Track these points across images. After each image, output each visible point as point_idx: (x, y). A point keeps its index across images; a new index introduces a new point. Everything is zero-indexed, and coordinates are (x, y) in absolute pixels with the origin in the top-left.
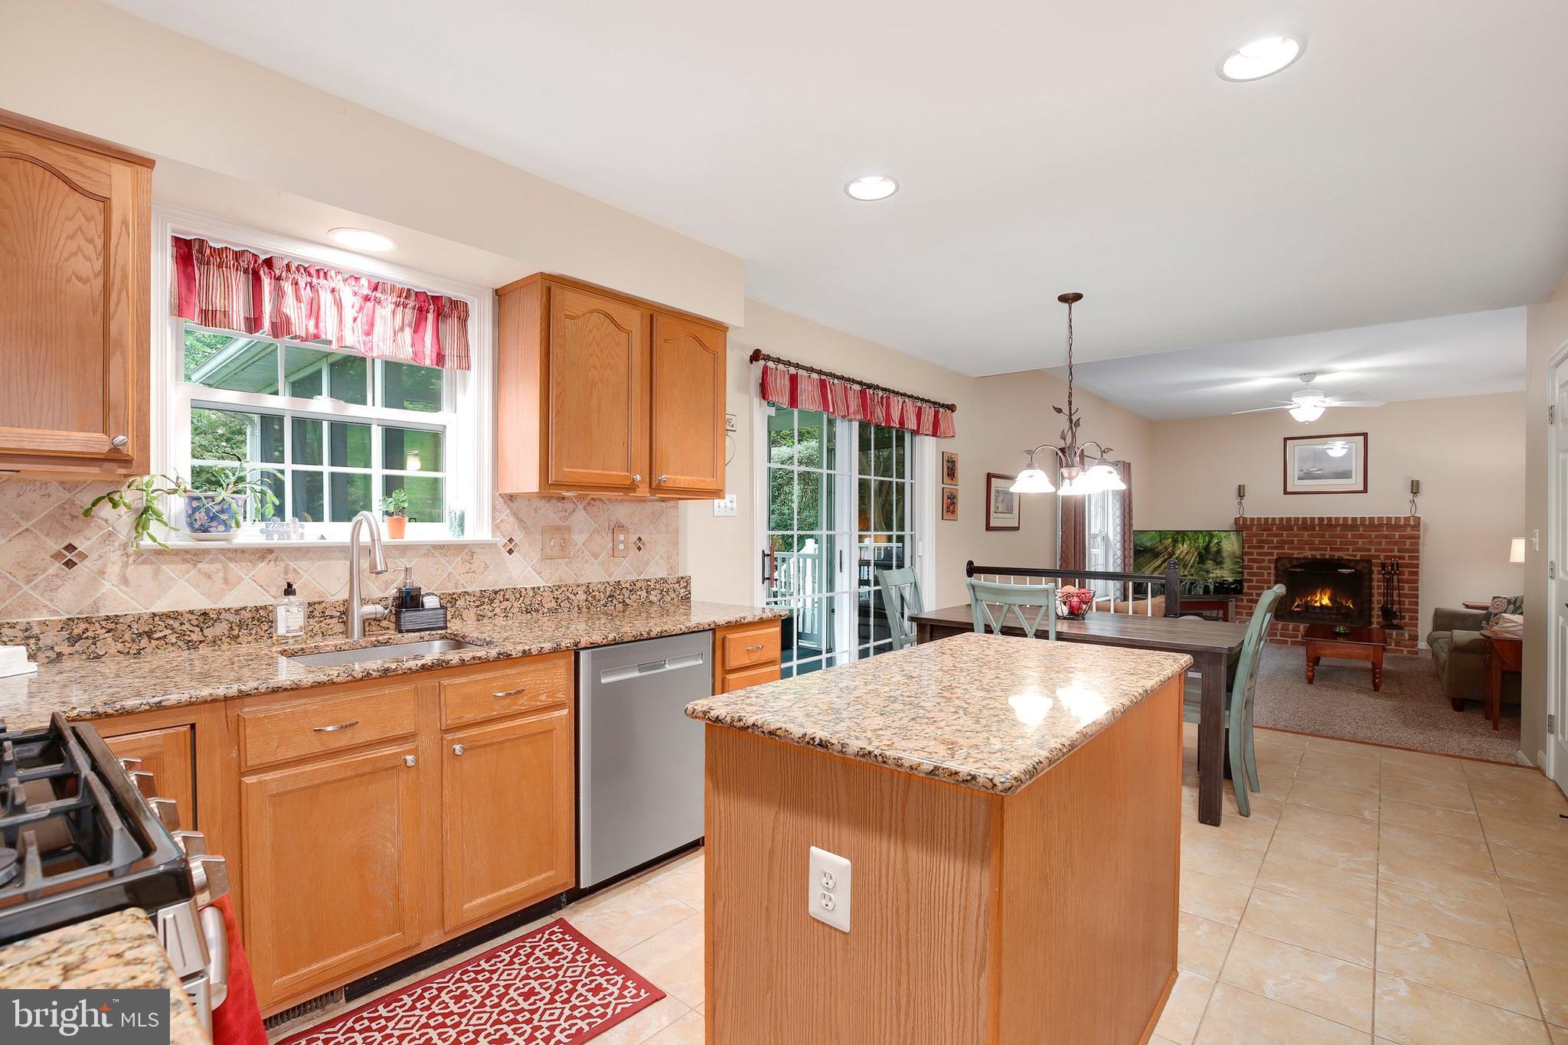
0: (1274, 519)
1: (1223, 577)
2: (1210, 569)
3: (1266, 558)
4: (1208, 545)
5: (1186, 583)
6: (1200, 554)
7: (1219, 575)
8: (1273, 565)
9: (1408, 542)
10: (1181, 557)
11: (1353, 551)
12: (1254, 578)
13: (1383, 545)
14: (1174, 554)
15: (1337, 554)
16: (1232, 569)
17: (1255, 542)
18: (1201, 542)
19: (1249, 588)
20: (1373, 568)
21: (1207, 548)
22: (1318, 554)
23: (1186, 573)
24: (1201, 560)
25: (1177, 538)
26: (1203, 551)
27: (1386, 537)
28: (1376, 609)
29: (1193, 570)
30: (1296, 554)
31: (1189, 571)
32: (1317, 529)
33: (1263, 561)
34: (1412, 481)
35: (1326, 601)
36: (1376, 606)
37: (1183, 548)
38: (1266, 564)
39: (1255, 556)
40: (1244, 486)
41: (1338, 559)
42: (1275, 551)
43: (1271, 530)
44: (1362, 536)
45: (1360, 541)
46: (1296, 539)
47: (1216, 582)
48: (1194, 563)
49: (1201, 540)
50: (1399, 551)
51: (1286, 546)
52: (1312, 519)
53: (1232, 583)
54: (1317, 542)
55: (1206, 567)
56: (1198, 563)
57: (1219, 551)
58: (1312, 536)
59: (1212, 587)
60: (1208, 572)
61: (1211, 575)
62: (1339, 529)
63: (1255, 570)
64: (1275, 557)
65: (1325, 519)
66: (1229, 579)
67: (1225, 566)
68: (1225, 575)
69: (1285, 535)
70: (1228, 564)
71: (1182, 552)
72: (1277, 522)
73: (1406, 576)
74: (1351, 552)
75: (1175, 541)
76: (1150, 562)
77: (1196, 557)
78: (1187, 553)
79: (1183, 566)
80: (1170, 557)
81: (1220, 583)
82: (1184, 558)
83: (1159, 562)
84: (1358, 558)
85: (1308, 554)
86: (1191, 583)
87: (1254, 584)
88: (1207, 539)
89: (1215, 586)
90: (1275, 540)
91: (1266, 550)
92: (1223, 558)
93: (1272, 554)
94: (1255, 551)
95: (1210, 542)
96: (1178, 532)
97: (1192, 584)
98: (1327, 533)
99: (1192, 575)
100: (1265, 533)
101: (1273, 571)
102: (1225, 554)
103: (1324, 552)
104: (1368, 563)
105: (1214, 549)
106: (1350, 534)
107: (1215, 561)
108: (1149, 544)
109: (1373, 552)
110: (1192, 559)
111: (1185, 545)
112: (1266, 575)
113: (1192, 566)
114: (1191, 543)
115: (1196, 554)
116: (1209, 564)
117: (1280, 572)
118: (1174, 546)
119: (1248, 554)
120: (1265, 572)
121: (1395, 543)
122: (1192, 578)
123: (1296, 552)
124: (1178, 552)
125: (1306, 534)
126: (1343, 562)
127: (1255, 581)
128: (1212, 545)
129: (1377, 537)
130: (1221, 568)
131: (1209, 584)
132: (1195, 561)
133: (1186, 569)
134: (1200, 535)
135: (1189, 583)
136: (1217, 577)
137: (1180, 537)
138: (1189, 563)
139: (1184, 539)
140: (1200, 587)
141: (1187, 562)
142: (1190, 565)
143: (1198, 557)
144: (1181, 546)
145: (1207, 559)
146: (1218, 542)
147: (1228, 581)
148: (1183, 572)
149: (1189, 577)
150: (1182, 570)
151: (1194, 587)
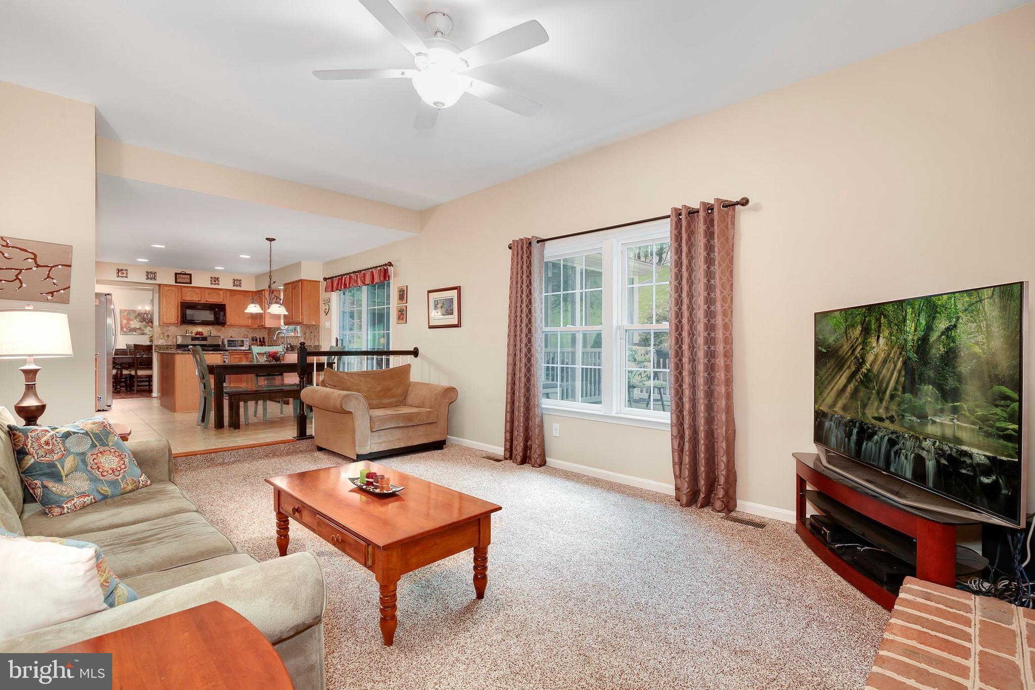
1: (958, 441)
2: (929, 410)
4: (925, 339)
5: (882, 438)
6: (907, 365)
7: (949, 433)
10: (876, 369)
14: (864, 362)
16: (983, 419)
18: (912, 330)
21: (922, 347)
23: (882, 411)
24: (912, 376)
25: (870, 321)
26: (913, 356)
29: (893, 408)
31: (887, 408)
37: (878, 349)
47: (940, 453)
48: (895, 389)
49: (910, 326)
55: (919, 402)
56: (904, 389)
57: (950, 357)
59: (930, 465)
60: (923, 417)
67: (965, 405)
68: (963, 435)
70: (972, 399)
71: (876, 356)
75: (866, 331)
76: (834, 377)
77: (900, 372)
78: (885, 361)
79: (878, 393)
80: (858, 369)
81: (950, 458)
82: (879, 372)
83: (843, 380)
86: (890, 439)
88: (923, 321)
89: (938, 462)
92: (959, 378)
95: (929, 328)
96: (870, 308)
97: (892, 443)
99: (891, 419)
102: (965, 368)
105: (937, 350)
107: (940, 388)
108: (832, 340)
110: (892, 376)
111: (882, 341)
113: (892, 397)
114: (891, 334)
115: (899, 364)
118: (864, 343)
122: (892, 427)
124: (870, 358)
128: (934, 336)
131: (924, 454)
132: (897, 382)
133: (881, 400)
134: (909, 311)
135: (886, 438)
136: (943, 438)
137: (873, 321)
138: (886, 388)
139: (880, 326)
140: (906, 458)
141: (884, 385)
142: (888, 392)
143: (903, 373)
144: (874, 344)
145: (922, 380)
146: (948, 329)
147: (970, 456)
148: (878, 409)
149: (887, 423)
150: (876, 404)
151: (896, 453)
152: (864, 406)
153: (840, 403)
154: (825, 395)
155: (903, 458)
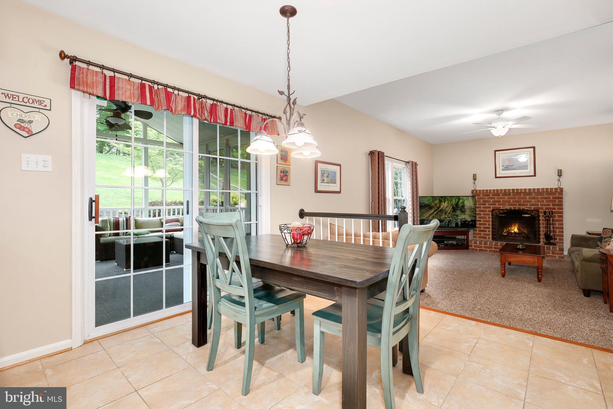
0: (490, 190)
2: (459, 214)
3: (487, 210)
5: (446, 221)
6: (453, 208)
7: (463, 218)
8: (491, 213)
9: (557, 200)
10: (444, 209)
11: (530, 205)
12: (482, 220)
13: (545, 203)
14: (440, 207)
15: (522, 207)
16: (470, 215)
17: (482, 201)
18: (454, 202)
19: (480, 224)
20: (540, 214)
21: (457, 204)
22: (512, 208)
23: (446, 216)
24: (454, 209)
25: (442, 200)
26: (455, 206)
27: (546, 198)
28: (542, 235)
29: (450, 215)
30: (502, 207)
31: (448, 216)
32: (512, 195)
33: (486, 211)
34: (558, 170)
35: (516, 230)
36: (542, 233)
37: (444, 205)
38: (487, 212)
39: (482, 209)
40: (476, 174)
41: (522, 210)
42: (492, 206)
43: (489, 195)
44: (534, 198)
45: (533, 200)
46: (501, 200)
47: (462, 221)
48: (450, 212)
50: (552, 205)
51: (497, 204)
52: (509, 190)
53: (470, 222)
54: (512, 202)
55: (456, 214)
56: (453, 212)
57: (463, 206)
58: (509, 198)
59: (460, 224)
60: (457, 216)
61: (459, 218)
62: (522, 194)
63: (482, 216)
64: (492, 209)
65: (515, 190)
66: (468, 219)
67: (466, 213)
68: (466, 218)
69: (496, 198)
70: (468, 212)
71: (444, 206)
72: (492, 192)
73: (557, 218)
74: (529, 206)
75: (440, 201)
76: (428, 211)
77: (451, 209)
78: (447, 207)
79: (445, 213)
80: (438, 209)
81: (464, 222)
82: (445, 209)
83: (432, 211)
84: (532, 209)
85: (508, 207)
87: (482, 222)
88: (457, 200)
90: (491, 200)
91: (487, 206)
92: (465, 209)
93: (490, 208)
94: (482, 206)
95: (458, 202)
96: (442, 197)
97: (449, 222)
98: (517, 197)
99: (449, 217)
100: (486, 197)
101: (491, 216)
103: (515, 206)
104: (538, 212)
105: (461, 205)
106: (528, 197)
107: (461, 211)
108: (427, 203)
109: (539, 206)
110: (449, 209)
111: (446, 203)
112: (487, 218)
113: (449, 213)
114: (448, 202)
115: (451, 207)
116: (458, 212)
117: (494, 216)
118: (440, 204)
119: (479, 207)
120: (487, 217)
121: (551, 201)
123: (501, 206)
124: (442, 207)
125: (506, 197)
126: (525, 211)
127: (482, 221)
129: (541, 198)
130: (464, 214)
131: (458, 222)
132: (451, 211)
133: (446, 214)
134: (453, 198)
135: (448, 221)
136: (462, 219)
137: (443, 199)
138: (448, 212)
139: (445, 200)
140: (453, 223)
141: (447, 211)
142: (448, 213)
143: (452, 209)
144: (443, 204)
145: (457, 210)
146: (463, 202)
147: (468, 220)
148: (445, 216)
149: (448, 218)
150: (444, 215)
151: (450, 223)
152: (440, 216)
153: (431, 216)
154: (424, 215)
155: (452, 224)
